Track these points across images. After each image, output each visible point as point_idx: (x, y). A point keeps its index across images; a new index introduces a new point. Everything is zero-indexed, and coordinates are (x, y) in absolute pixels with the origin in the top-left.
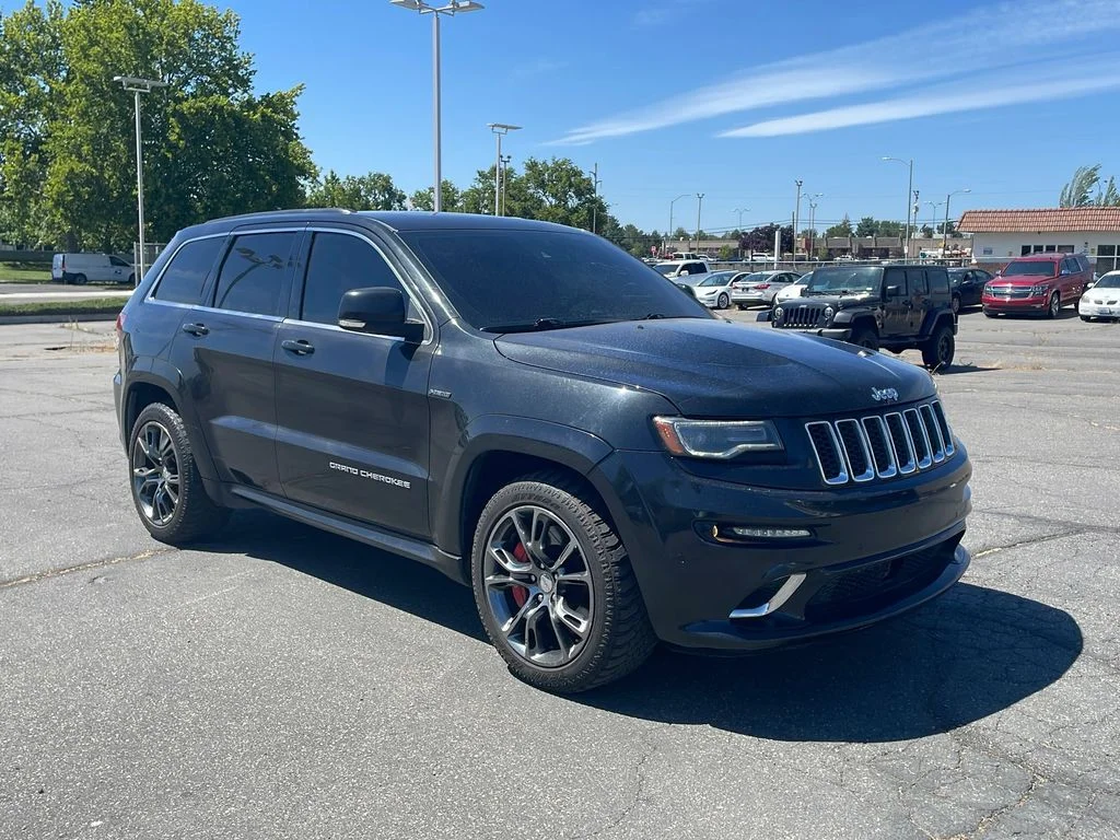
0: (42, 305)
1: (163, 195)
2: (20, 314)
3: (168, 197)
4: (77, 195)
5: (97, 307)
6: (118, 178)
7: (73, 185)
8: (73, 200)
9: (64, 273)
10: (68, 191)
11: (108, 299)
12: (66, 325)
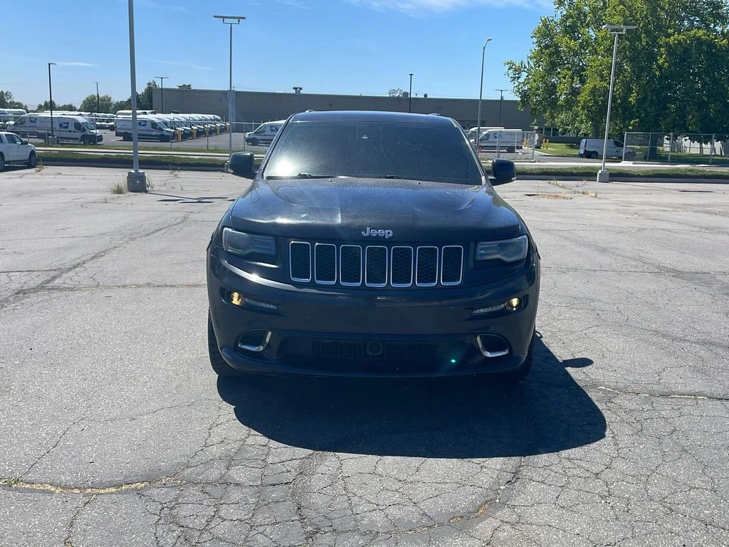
0: (543, 169)
1: (649, 101)
2: (530, 174)
3: (652, 101)
4: (596, 102)
5: (575, 172)
6: (623, 90)
7: (595, 96)
8: (593, 106)
9: (585, 151)
10: (591, 100)
11: (583, 168)
12: (552, 182)
